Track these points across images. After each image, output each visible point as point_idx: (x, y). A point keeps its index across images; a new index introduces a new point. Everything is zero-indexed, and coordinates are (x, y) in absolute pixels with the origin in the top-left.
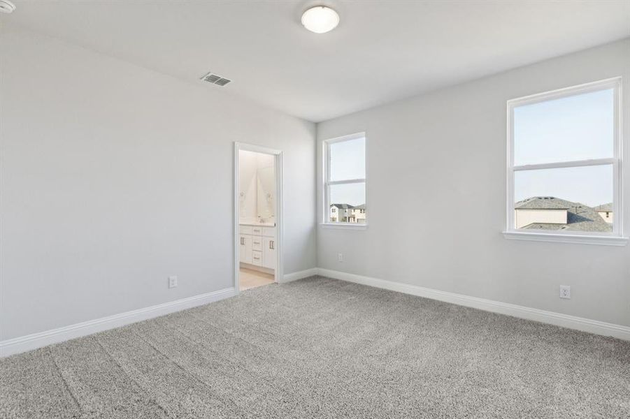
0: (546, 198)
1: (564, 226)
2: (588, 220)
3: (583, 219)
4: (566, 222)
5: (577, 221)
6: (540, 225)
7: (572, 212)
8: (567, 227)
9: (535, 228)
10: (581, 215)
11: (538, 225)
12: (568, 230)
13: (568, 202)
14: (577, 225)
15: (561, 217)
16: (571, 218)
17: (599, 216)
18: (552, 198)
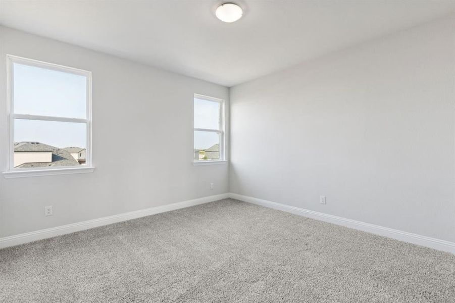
0: (33, 143)
1: (50, 164)
2: (65, 159)
3: (62, 158)
4: (51, 161)
5: (59, 160)
6: (32, 165)
7: (54, 153)
8: (53, 164)
9: (27, 167)
10: (60, 155)
11: (29, 165)
12: (54, 166)
13: (50, 146)
14: (59, 162)
15: (48, 157)
16: (55, 158)
17: (71, 156)
18: (38, 143)
